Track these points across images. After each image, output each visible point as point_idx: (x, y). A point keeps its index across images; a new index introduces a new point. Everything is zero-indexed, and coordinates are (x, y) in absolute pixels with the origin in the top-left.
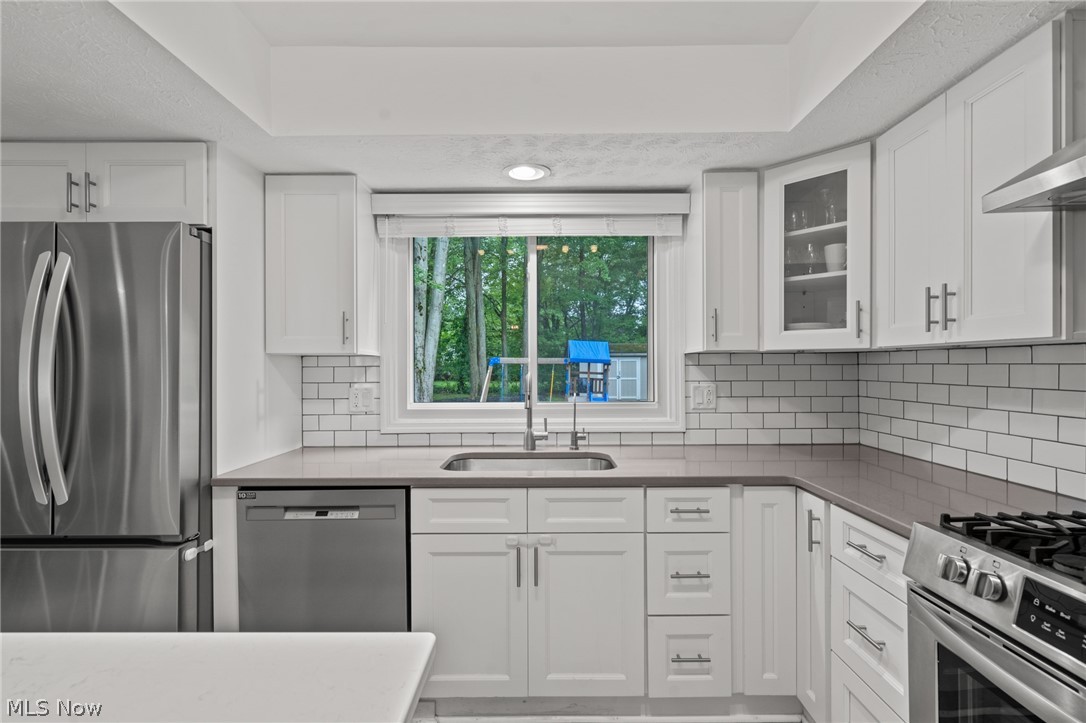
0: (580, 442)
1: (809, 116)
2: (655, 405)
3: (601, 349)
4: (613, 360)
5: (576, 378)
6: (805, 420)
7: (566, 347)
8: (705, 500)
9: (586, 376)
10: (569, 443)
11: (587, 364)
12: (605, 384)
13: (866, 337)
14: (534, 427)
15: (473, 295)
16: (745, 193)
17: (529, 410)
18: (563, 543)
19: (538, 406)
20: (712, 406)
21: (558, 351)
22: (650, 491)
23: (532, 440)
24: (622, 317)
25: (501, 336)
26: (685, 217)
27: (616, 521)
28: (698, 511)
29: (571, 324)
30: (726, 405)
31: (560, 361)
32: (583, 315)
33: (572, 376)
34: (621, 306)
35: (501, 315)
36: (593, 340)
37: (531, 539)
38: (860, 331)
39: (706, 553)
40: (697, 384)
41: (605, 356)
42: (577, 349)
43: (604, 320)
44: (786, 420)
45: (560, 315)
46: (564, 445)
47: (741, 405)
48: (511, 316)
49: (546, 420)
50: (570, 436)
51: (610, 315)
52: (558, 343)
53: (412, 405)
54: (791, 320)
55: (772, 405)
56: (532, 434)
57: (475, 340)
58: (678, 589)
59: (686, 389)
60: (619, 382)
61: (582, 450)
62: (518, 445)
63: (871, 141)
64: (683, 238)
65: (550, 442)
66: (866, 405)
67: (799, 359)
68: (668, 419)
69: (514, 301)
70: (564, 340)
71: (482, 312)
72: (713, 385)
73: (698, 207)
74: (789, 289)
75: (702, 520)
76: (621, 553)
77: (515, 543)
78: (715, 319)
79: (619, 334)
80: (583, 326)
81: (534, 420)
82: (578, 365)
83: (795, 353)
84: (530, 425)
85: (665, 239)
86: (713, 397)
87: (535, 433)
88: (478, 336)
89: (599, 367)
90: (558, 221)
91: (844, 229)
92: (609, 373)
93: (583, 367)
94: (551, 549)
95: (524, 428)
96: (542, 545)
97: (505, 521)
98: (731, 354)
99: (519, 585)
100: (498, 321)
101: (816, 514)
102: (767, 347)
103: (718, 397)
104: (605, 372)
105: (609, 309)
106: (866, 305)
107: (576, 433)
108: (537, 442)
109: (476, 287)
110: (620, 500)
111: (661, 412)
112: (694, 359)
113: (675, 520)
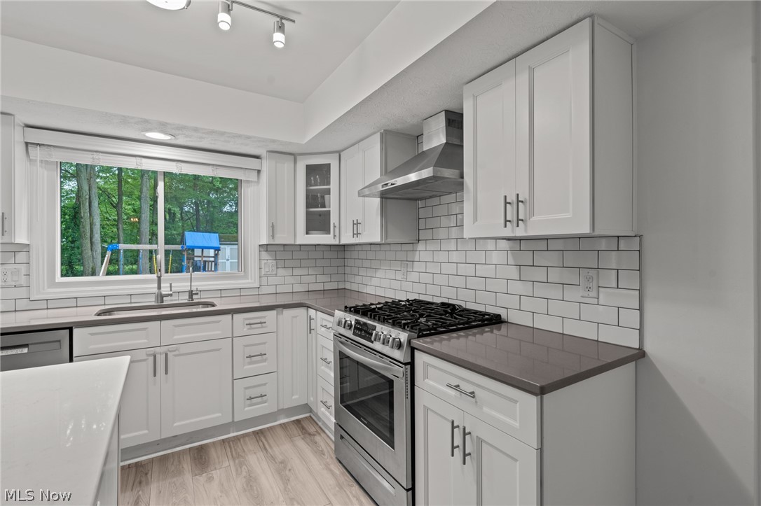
0: (194, 297)
1: (310, 140)
2: (242, 273)
3: (213, 239)
4: (222, 247)
5: (191, 261)
6: (320, 278)
7: (183, 236)
8: (264, 317)
9: (200, 259)
10: (188, 298)
11: (201, 250)
12: (216, 265)
13: (337, 238)
14: (162, 289)
15: (86, 187)
16: (287, 165)
17: (159, 278)
18: (183, 349)
19: (165, 276)
20: (274, 273)
21: (175, 239)
22: (235, 316)
23: (161, 297)
24: (230, 213)
25: (117, 225)
26: (259, 171)
27: (217, 333)
28: (261, 323)
29: (187, 218)
30: (281, 272)
31: (178, 247)
32: (197, 211)
33: (188, 259)
34: (231, 206)
35: (117, 206)
36: (206, 232)
37: (163, 349)
38: (335, 236)
39: (265, 343)
40: (266, 261)
41: (216, 244)
42: (192, 238)
43: (216, 216)
44: (312, 279)
45: (177, 210)
46: (184, 299)
47: (289, 272)
48: (127, 208)
49: (171, 284)
50: (187, 294)
51: (221, 211)
52: (175, 232)
53: (59, 279)
54: (309, 230)
55: (304, 271)
56: (161, 294)
57: (88, 228)
58: (250, 363)
59: (260, 264)
60: (228, 264)
61: (195, 301)
62: (151, 301)
63: (339, 153)
64: (258, 182)
65: (175, 297)
66: (348, 270)
67: (318, 248)
68: (250, 281)
69: (130, 195)
70: (180, 230)
71: (95, 203)
72: (275, 262)
73: (266, 166)
74: (308, 214)
75: (262, 327)
76: (218, 350)
77: (152, 353)
78: (273, 229)
79: (229, 227)
80: (197, 220)
81: (162, 285)
82: (193, 250)
83: (316, 245)
84: (159, 287)
85: (248, 182)
86: (275, 268)
87: (163, 293)
88: (92, 224)
89: (212, 252)
90: (179, 164)
91: (329, 189)
92: (220, 256)
93: (198, 252)
94: (177, 353)
95: (156, 290)
96: (170, 351)
97: (146, 341)
98: (284, 245)
99: (155, 375)
100: (114, 212)
101: (312, 317)
102: (298, 242)
103: (277, 268)
104: (216, 256)
105: (220, 207)
106: (337, 225)
107: (192, 291)
108: (164, 298)
109: (89, 180)
110: (219, 322)
111: (245, 277)
112: (265, 248)
113: (249, 329)
